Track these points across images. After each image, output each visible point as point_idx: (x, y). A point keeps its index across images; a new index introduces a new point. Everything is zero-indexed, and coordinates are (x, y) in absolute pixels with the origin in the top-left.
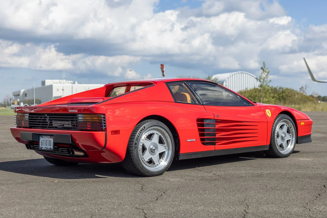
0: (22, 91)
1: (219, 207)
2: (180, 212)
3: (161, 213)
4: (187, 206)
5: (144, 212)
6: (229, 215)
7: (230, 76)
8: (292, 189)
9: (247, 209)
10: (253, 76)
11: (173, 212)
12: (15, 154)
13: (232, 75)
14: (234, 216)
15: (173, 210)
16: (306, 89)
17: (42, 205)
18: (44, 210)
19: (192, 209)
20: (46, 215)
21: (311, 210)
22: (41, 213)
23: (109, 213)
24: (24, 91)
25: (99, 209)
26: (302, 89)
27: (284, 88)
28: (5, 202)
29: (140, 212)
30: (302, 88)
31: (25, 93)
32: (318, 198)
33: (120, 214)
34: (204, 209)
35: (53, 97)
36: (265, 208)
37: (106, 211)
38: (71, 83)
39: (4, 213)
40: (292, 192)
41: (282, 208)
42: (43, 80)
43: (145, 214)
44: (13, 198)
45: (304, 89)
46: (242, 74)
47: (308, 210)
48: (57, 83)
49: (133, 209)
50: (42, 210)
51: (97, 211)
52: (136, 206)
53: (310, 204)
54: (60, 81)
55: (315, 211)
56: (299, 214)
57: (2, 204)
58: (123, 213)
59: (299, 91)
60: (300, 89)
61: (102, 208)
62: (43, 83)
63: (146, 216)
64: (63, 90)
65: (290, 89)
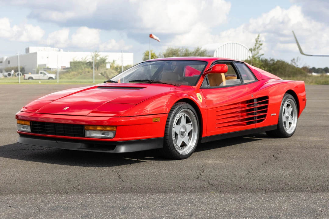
0: (5, 58)
1: (180, 170)
2: (147, 174)
3: (132, 175)
4: (154, 170)
5: (119, 174)
6: (186, 177)
7: (221, 46)
8: (246, 158)
9: (202, 173)
10: (245, 47)
11: (142, 174)
12: (6, 124)
13: (223, 45)
14: (190, 177)
15: (142, 173)
16: (297, 61)
17: (35, 168)
18: (37, 171)
19: (158, 172)
20: (39, 175)
21: (253, 174)
22: (35, 173)
23: (90, 174)
24: (7, 58)
25: (82, 171)
26: (293, 61)
27: (276, 60)
28: (4, 165)
29: (115, 174)
30: (294, 59)
31: (8, 60)
32: (263, 165)
33: (99, 175)
34: (167, 173)
35: (38, 66)
36: (217, 172)
37: (88, 172)
38: (56, 50)
39: (4, 173)
40: (244, 160)
41: (231, 172)
42: (27, 47)
43: (120, 175)
44: (10, 162)
45: (296, 61)
46: (234, 44)
47: (251, 174)
48: (42, 51)
49: (110, 172)
50: (36, 171)
51: (80, 172)
52: (113, 169)
53: (254, 170)
54: (44, 49)
55: (256, 174)
56: (242, 177)
57: (2, 167)
58: (101, 174)
59: (290, 63)
60: (292, 61)
61: (85, 170)
62: (27, 50)
63: (120, 177)
64: (48, 58)
65: (282, 61)
